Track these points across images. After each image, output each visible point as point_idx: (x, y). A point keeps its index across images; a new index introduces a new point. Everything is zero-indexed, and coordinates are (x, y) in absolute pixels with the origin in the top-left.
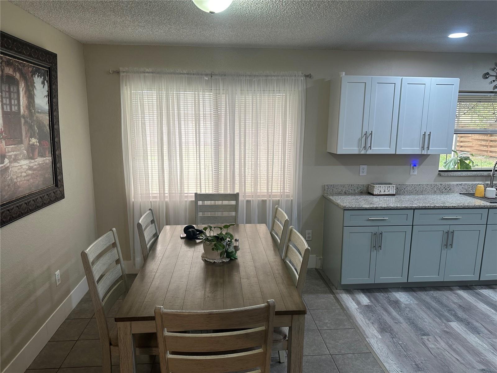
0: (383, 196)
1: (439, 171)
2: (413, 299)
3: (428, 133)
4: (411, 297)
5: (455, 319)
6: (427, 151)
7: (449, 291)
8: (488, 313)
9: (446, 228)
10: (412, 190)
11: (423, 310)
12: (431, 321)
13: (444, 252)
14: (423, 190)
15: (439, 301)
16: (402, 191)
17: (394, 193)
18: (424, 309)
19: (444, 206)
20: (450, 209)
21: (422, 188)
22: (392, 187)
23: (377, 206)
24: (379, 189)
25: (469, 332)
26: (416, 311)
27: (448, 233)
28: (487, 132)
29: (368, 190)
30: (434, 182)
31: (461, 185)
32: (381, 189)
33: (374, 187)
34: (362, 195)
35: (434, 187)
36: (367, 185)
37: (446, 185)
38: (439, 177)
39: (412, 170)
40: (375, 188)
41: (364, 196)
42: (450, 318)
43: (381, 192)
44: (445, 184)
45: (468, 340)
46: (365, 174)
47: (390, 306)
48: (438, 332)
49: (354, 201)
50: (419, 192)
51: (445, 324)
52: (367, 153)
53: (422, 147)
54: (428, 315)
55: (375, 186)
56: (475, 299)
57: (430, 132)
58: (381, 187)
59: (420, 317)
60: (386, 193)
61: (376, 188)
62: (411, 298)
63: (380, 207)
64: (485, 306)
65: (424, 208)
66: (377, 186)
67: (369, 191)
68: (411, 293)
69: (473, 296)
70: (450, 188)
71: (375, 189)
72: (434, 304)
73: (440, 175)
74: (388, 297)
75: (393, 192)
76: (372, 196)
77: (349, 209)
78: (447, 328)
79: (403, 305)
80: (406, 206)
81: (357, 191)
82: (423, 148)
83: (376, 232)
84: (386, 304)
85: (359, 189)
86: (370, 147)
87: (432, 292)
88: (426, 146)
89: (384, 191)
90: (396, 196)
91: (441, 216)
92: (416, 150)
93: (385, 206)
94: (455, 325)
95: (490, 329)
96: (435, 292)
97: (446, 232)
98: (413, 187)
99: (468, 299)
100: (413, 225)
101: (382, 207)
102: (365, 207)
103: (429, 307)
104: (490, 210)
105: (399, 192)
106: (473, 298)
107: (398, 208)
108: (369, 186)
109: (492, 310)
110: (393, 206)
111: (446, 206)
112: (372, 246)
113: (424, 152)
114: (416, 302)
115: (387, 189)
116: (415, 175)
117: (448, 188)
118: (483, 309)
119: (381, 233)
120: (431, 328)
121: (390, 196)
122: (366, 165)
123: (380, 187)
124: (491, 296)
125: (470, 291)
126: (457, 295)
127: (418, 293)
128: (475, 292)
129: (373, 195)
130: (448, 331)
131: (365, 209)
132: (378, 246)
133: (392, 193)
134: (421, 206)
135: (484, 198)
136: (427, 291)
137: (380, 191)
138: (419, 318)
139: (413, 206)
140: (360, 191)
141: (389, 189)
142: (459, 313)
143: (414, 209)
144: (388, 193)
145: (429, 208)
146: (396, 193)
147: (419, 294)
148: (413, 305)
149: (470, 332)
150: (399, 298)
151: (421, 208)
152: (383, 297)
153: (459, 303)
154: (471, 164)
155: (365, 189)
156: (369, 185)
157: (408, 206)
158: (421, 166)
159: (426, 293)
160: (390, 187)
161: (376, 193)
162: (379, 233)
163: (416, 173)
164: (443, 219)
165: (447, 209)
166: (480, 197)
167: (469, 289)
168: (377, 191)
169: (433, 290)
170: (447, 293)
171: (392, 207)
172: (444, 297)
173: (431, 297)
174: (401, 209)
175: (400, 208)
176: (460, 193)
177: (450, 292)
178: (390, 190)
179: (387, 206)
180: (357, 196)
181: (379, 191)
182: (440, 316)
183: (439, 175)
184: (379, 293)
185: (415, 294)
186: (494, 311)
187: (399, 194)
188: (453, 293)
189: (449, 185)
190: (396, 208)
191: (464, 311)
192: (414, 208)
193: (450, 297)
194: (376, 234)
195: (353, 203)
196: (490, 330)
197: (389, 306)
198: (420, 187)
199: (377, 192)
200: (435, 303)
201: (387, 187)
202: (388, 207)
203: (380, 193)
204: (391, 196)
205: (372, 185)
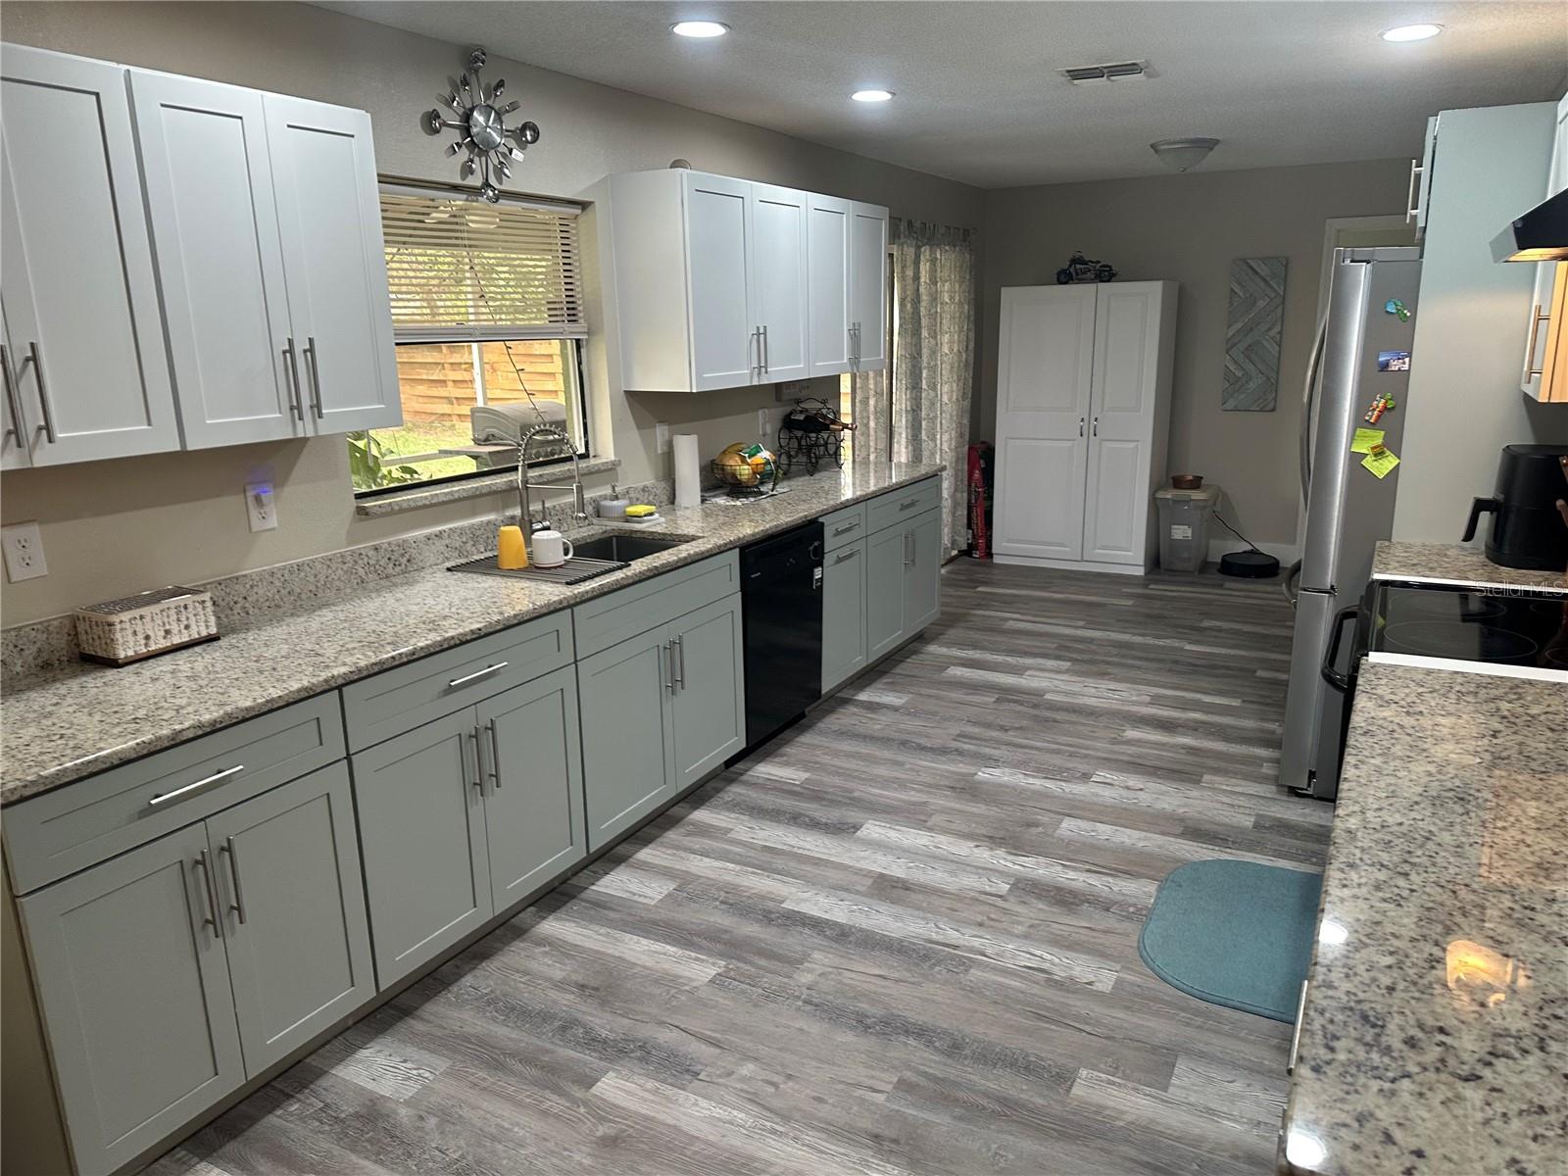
0: (168, 657)
1: (359, 496)
2: (426, 1056)
3: (301, 346)
4: (410, 1051)
5: (601, 1059)
6: (314, 422)
7: (516, 943)
8: (666, 966)
9: (466, 723)
10: (277, 597)
11: (484, 1089)
12: (538, 1126)
13: (475, 811)
14: (317, 587)
15: (513, 1009)
16: (237, 609)
17: (213, 630)
18: (484, 1079)
19: (445, 640)
20: (468, 642)
21: (312, 579)
22: (199, 607)
23: (178, 727)
24: (139, 629)
25: (670, 1091)
26: (465, 1112)
27: (476, 737)
28: (471, 335)
29: (78, 645)
30: (349, 545)
31: (439, 535)
32: (149, 626)
33: (111, 625)
34: (55, 680)
35: (356, 562)
36: (67, 622)
37: (393, 547)
38: (361, 520)
39: (254, 513)
40: (118, 627)
41: (74, 684)
42: (585, 1064)
43: (151, 642)
44: (389, 544)
45: (685, 1128)
46: (41, 568)
47: (353, 1151)
48: (587, 1162)
49: (32, 730)
50: (303, 596)
51: (586, 1104)
52: (37, 465)
53: (292, 408)
54: (509, 1099)
55: (115, 619)
56: (603, 931)
57: (311, 341)
58: (147, 619)
59: (493, 1130)
60: (176, 640)
61: (122, 629)
62: (417, 1057)
63: (193, 727)
64: (644, 941)
65: (376, 669)
66: (126, 616)
67: (89, 650)
68: (402, 1027)
69: (592, 920)
70: (407, 556)
71: (118, 635)
72: (505, 1033)
73: (367, 514)
74: (327, 1105)
75: (207, 627)
76: (111, 674)
77: (28, 792)
78: (602, 1119)
79: (403, 1111)
80: (306, 683)
81: (19, 662)
82: (296, 408)
83: (203, 853)
84: (336, 1151)
85: (27, 652)
86: (48, 427)
87: (468, 980)
88: (306, 402)
89: (167, 632)
90: (224, 642)
91: (442, 682)
92: (266, 423)
93: (216, 715)
94: (617, 1087)
95: (709, 1033)
96: (476, 972)
97: (471, 736)
98: (278, 584)
99: (587, 945)
100: (348, 757)
101: (200, 726)
102: (115, 753)
103: (494, 1058)
104: (575, 609)
105: (227, 616)
106: (597, 928)
107: (276, 706)
108: (81, 628)
109: (668, 947)
110: (249, 703)
111: (453, 638)
112: (197, 926)
113: (306, 429)
114: (443, 1064)
115: (179, 620)
116: (273, 529)
117: (403, 555)
118: (649, 962)
119: (226, 845)
120: (554, 1160)
121: (197, 649)
122: (34, 521)
123: (142, 617)
124: (635, 894)
125: (575, 906)
126: (550, 944)
127: (426, 1016)
128: (586, 901)
129: (114, 664)
130: (612, 1132)
131: (116, 762)
132: (224, 910)
133: (204, 633)
134: (362, 664)
135: (534, 570)
136: (450, 985)
137: (147, 638)
138: (494, 1139)
139: (333, 677)
140: (39, 661)
141: (183, 618)
142: (597, 1021)
143: (339, 688)
144: (185, 638)
145: (397, 663)
146: (219, 625)
147: (432, 1018)
148: (436, 1086)
149: (671, 1085)
150: (371, 1086)
151: (365, 673)
152: (302, 1119)
153: (574, 977)
154: (374, 451)
155: (60, 642)
156: (74, 621)
157: (314, 681)
158: (288, 490)
159: (449, 995)
160: (186, 607)
161: (131, 653)
162: (215, 852)
163: (273, 521)
164: (450, 690)
165: (456, 646)
166: (520, 570)
167: (566, 899)
168: (131, 639)
169: (467, 969)
170: (515, 956)
171: (247, 709)
172: (517, 976)
173: (475, 1003)
174: (288, 705)
175: (281, 704)
176: (449, 569)
177: (522, 945)
178: (193, 619)
179: (226, 714)
180: (33, 695)
181: (140, 637)
182: (553, 1076)
183: (362, 512)
184: (279, 1112)
185: (417, 1025)
186: (674, 949)
187: (234, 631)
188: (532, 942)
189: (403, 545)
190: (265, 709)
191: (603, 1003)
192: (340, 681)
193: (534, 966)
194: (203, 863)
195: (35, 749)
196: (710, 1037)
197: (354, 1158)
198: (302, 574)
199: (131, 644)
200: (504, 1023)
201: (173, 612)
202: (229, 715)
203: (146, 645)
204: (204, 646)
205: (96, 616)
